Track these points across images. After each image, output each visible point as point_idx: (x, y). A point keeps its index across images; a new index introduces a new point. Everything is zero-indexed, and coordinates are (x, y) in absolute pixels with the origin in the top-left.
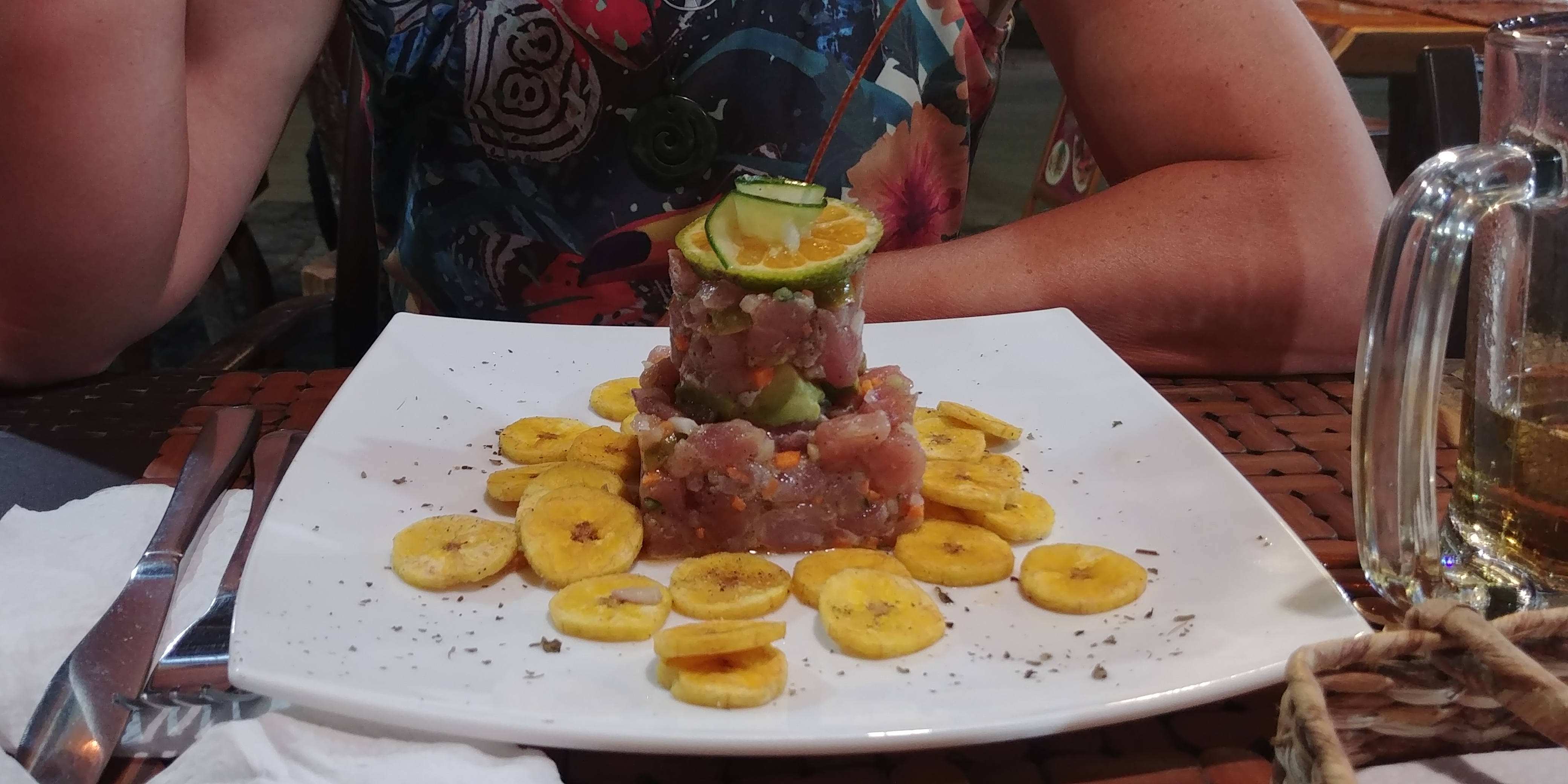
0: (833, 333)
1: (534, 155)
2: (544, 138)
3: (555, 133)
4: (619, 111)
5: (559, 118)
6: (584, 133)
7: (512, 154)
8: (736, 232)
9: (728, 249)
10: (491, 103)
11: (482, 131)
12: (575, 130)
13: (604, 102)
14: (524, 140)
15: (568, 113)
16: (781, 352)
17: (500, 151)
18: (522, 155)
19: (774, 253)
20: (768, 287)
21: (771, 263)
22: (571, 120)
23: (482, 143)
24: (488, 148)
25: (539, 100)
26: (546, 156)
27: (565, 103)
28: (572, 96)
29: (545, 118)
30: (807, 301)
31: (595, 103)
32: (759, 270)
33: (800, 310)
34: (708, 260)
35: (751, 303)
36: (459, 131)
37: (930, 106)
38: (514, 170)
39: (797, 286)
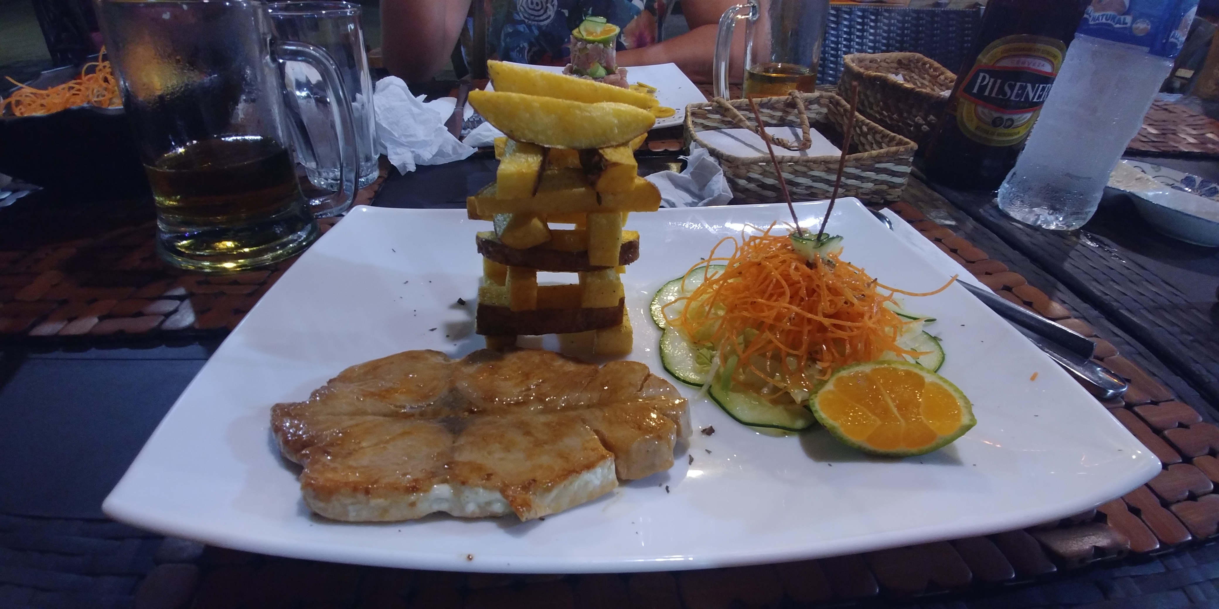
0: (607, 54)
1: (540, 23)
2: (541, 18)
3: (544, 17)
4: (562, 10)
5: (545, 12)
6: (552, 17)
7: (533, 23)
8: (586, 30)
9: (584, 33)
10: (525, 6)
11: (523, 15)
12: (550, 16)
13: (559, 6)
14: (537, 18)
15: (548, 10)
16: (596, 58)
17: (530, 22)
18: (536, 23)
19: (594, 34)
20: (593, 42)
21: (593, 36)
22: (549, 13)
23: (524, 19)
24: (526, 21)
25: (540, 6)
26: (542, 23)
27: (547, 7)
28: (549, 5)
29: (542, 12)
30: (601, 46)
31: (556, 7)
32: (591, 38)
33: (600, 48)
34: (580, 36)
35: (589, 46)
36: (517, 15)
37: (647, 11)
38: (533, 28)
39: (599, 42)
